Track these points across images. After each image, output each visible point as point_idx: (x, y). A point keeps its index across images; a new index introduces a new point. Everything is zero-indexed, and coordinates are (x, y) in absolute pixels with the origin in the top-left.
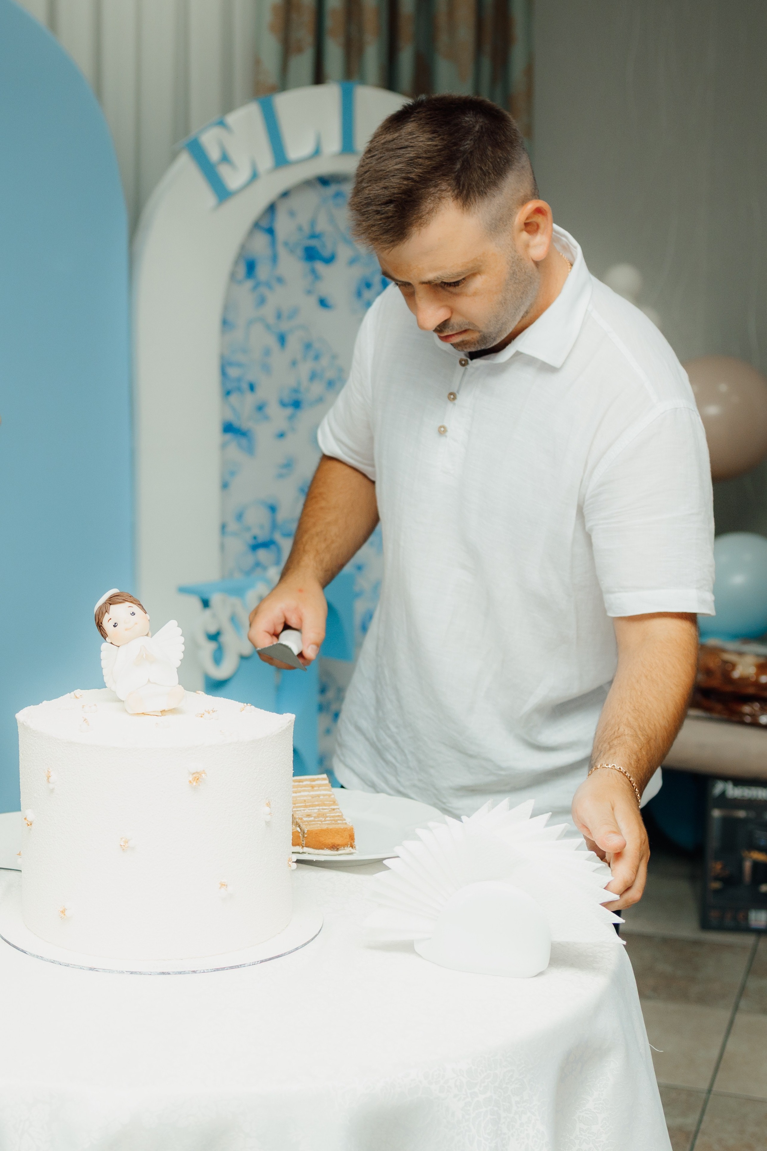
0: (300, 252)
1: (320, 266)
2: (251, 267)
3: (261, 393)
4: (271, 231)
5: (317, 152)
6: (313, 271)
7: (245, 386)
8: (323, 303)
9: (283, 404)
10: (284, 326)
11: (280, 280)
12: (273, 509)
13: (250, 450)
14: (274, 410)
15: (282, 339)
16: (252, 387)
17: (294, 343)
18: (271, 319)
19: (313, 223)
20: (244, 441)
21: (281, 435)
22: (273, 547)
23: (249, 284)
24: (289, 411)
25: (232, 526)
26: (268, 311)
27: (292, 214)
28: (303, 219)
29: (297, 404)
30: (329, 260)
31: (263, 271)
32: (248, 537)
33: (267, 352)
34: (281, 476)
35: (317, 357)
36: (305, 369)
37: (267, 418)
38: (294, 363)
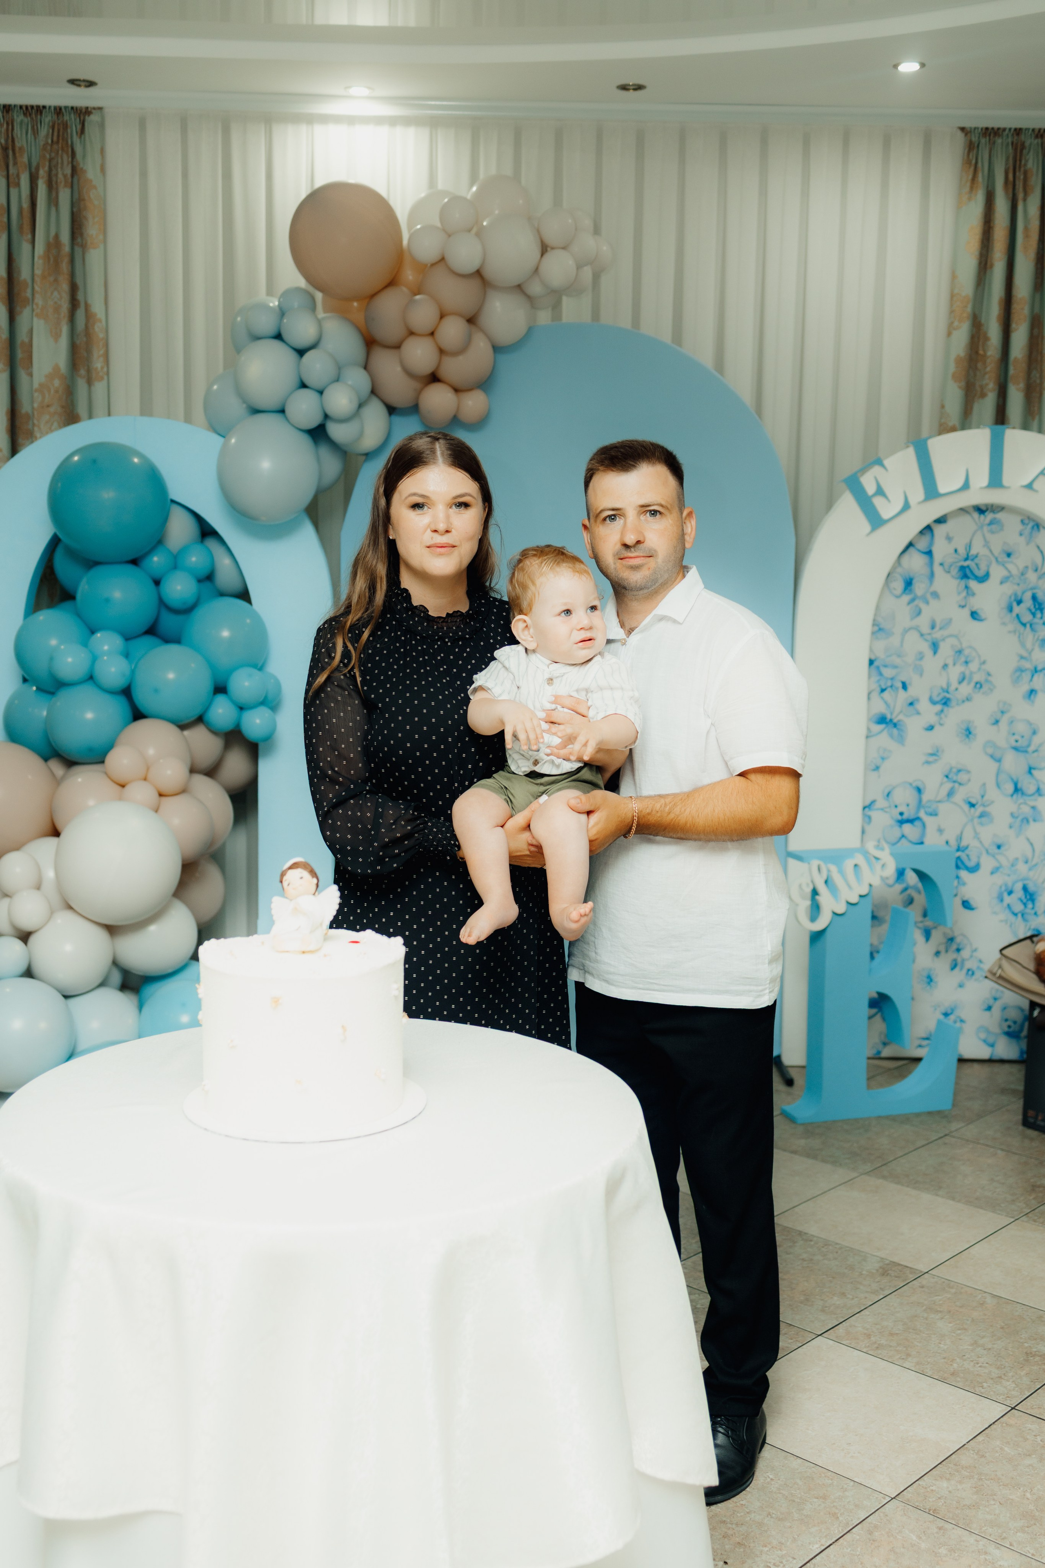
0: (955, 571)
1: (973, 584)
2: (909, 584)
3: (912, 691)
4: (929, 553)
5: (966, 486)
6: (967, 587)
7: (900, 685)
8: (974, 615)
9: (933, 702)
10: (938, 634)
11: (935, 595)
12: (919, 790)
13: (901, 740)
14: (924, 705)
15: (935, 647)
16: (904, 686)
17: (946, 649)
18: (926, 629)
19: (969, 546)
20: (895, 731)
21: (931, 728)
22: (917, 823)
23: (906, 598)
24: (939, 707)
25: (881, 803)
26: (923, 622)
27: (949, 539)
28: (960, 544)
29: (946, 702)
30: (984, 578)
31: (919, 588)
32: (895, 813)
33: (921, 656)
34: (928, 762)
35: (966, 662)
36: (955, 672)
37: (918, 713)
38: (945, 666)
